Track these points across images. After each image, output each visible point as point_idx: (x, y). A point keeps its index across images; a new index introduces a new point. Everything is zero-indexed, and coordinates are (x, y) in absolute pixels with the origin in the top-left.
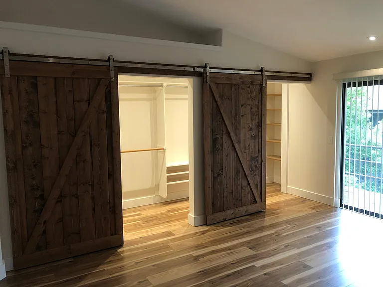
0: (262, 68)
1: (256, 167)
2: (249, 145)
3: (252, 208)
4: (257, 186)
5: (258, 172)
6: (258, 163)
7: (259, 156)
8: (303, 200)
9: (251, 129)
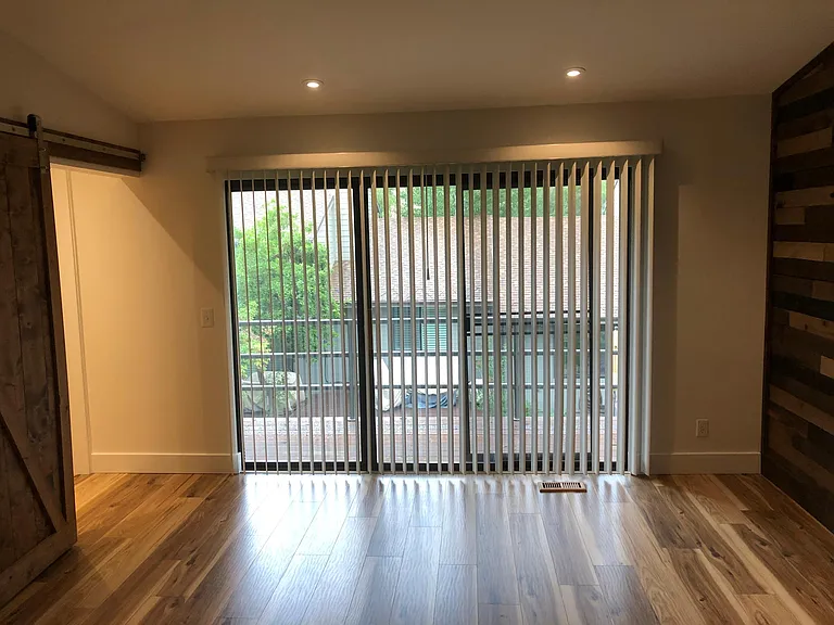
0: (32, 118)
1: (44, 422)
2: (20, 361)
3: (44, 554)
4: (50, 478)
5: (50, 438)
6: (47, 410)
7: (50, 388)
8: (148, 481)
9: (20, 309)
